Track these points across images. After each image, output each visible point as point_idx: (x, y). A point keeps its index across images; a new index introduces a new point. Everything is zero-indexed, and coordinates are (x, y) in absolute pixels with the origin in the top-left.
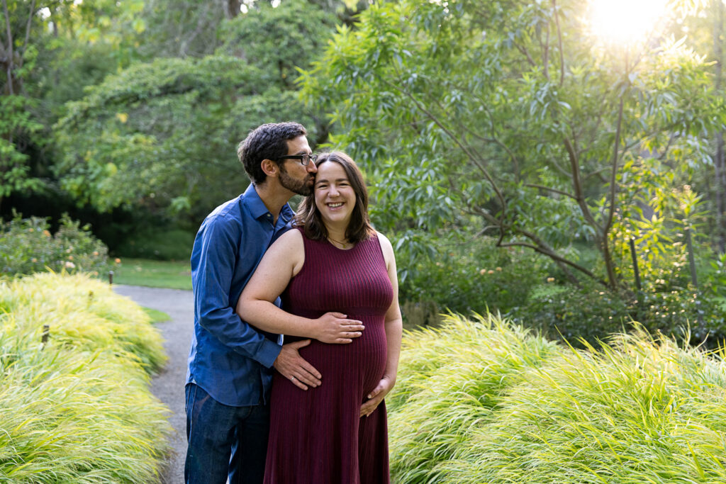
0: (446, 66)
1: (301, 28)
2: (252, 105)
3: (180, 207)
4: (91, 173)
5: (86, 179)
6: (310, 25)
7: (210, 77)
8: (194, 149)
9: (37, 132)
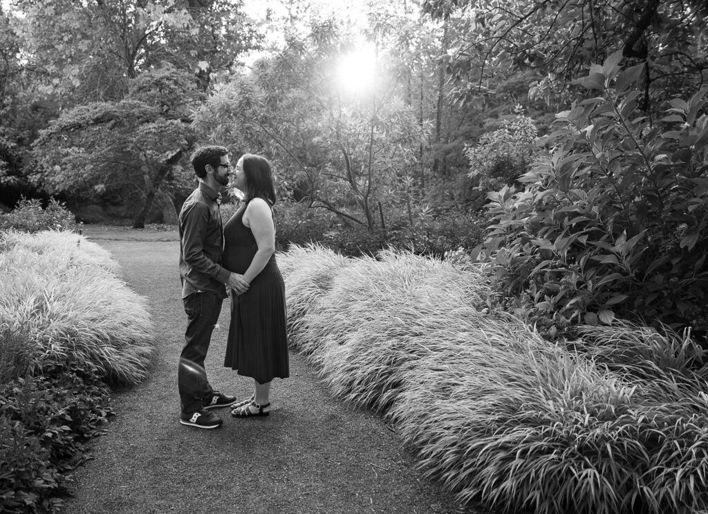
0: (274, 108)
1: (176, 83)
2: (150, 129)
3: (99, 190)
4: (45, 171)
5: (43, 175)
6: (181, 81)
7: (122, 112)
8: (111, 155)
9: (12, 147)
